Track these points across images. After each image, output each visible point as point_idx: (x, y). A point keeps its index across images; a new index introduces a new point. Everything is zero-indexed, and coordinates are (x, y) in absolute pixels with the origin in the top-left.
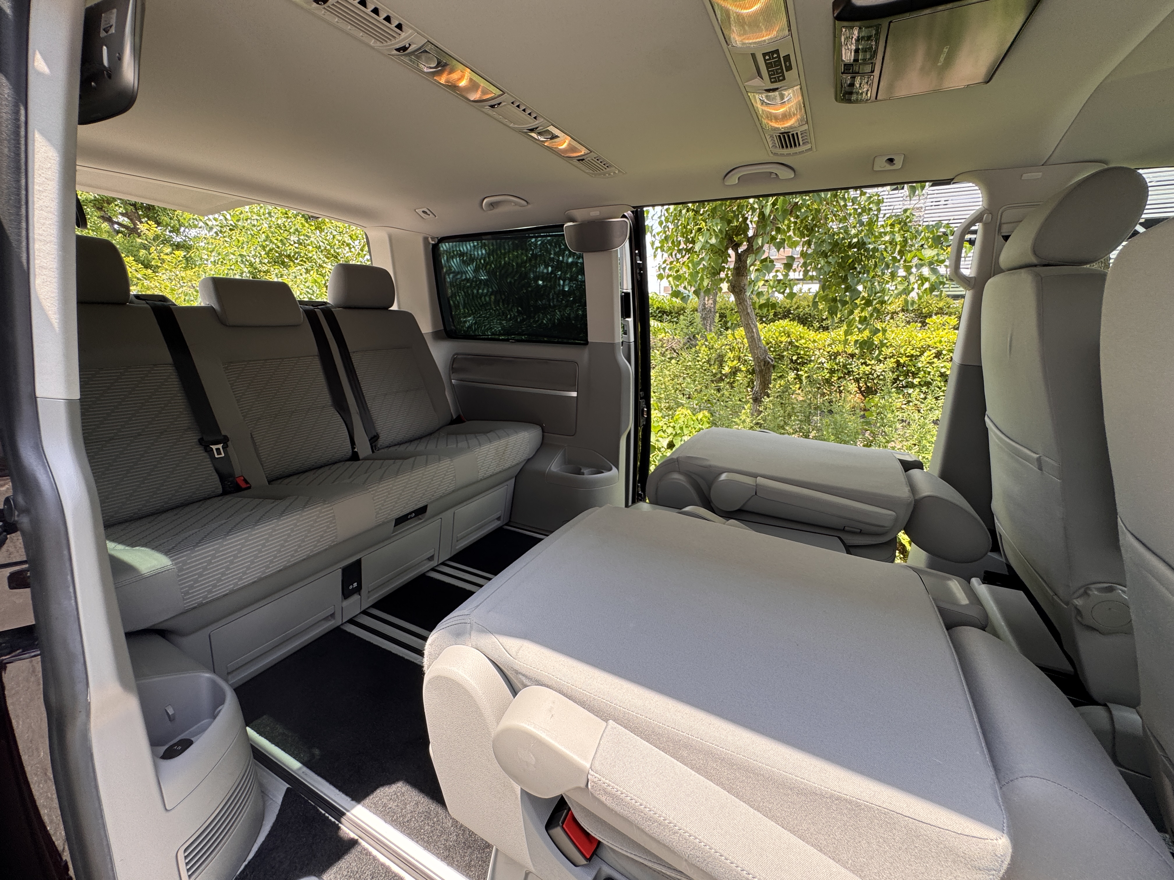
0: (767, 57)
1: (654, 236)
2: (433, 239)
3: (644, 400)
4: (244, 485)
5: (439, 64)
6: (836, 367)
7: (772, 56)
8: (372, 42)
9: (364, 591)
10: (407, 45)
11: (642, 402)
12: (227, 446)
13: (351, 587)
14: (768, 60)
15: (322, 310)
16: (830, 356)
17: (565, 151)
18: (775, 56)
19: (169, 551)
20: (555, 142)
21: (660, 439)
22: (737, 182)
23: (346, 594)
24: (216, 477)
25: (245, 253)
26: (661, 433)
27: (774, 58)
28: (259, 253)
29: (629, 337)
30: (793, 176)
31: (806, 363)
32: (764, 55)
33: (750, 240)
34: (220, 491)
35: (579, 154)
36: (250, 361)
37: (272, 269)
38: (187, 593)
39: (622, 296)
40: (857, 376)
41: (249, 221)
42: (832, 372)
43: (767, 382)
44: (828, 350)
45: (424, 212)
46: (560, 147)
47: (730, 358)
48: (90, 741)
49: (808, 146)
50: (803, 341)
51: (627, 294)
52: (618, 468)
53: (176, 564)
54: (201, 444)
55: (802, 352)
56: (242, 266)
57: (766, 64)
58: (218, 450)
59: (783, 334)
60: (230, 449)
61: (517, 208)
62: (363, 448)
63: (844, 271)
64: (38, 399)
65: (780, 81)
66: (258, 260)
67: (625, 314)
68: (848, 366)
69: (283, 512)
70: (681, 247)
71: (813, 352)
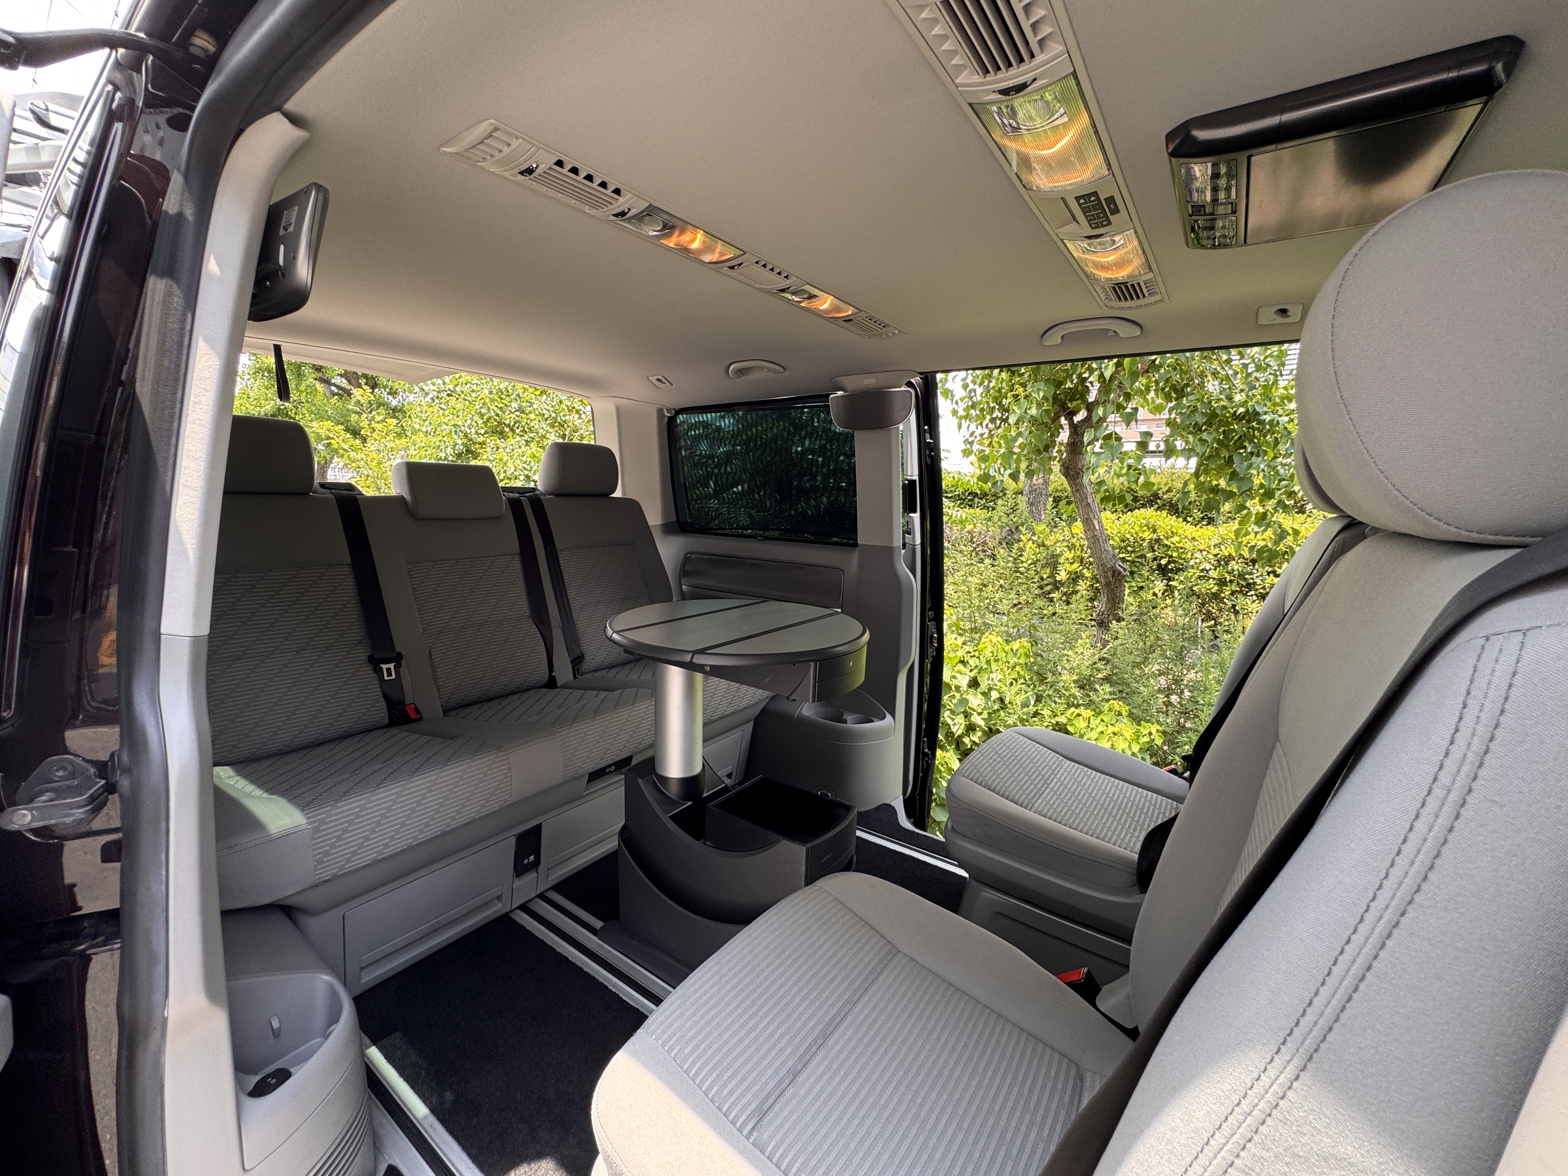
0: (1082, 201)
1: (957, 403)
2: (669, 410)
3: (933, 622)
4: (413, 716)
5: (665, 226)
6: (1227, 576)
7: (1089, 199)
8: (587, 209)
9: (541, 867)
10: (626, 211)
11: (932, 626)
12: (400, 666)
13: (526, 861)
14: (1083, 204)
15: (529, 498)
16: (1219, 561)
17: (827, 311)
18: (1093, 198)
19: (308, 804)
20: (814, 304)
21: (958, 675)
22: (1060, 341)
23: (520, 870)
24: (383, 704)
25: (460, 423)
26: (960, 667)
27: (1091, 202)
28: (476, 422)
29: (914, 537)
30: (1139, 333)
31: (1181, 569)
32: (1078, 199)
33: (1090, 407)
34: (386, 721)
35: (846, 314)
36: (439, 561)
38: (320, 862)
39: (904, 486)
40: (1261, 591)
41: (469, 385)
42: (1222, 583)
43: (1117, 600)
44: (1215, 553)
45: (658, 380)
46: (822, 308)
47: (1068, 559)
48: (163, 1067)
49: (1158, 297)
50: (1176, 539)
51: (912, 483)
52: (893, 716)
53: (310, 823)
54: (370, 662)
55: (1175, 554)
57: (1082, 209)
58: (389, 670)
59: (1145, 528)
60: (404, 670)
61: (771, 375)
62: (564, 672)
63: (1228, 450)
64: (162, 636)
65: (1103, 226)
66: (473, 430)
67: (909, 507)
68: (1247, 576)
69: (448, 760)
70: (994, 416)
71: (1192, 555)
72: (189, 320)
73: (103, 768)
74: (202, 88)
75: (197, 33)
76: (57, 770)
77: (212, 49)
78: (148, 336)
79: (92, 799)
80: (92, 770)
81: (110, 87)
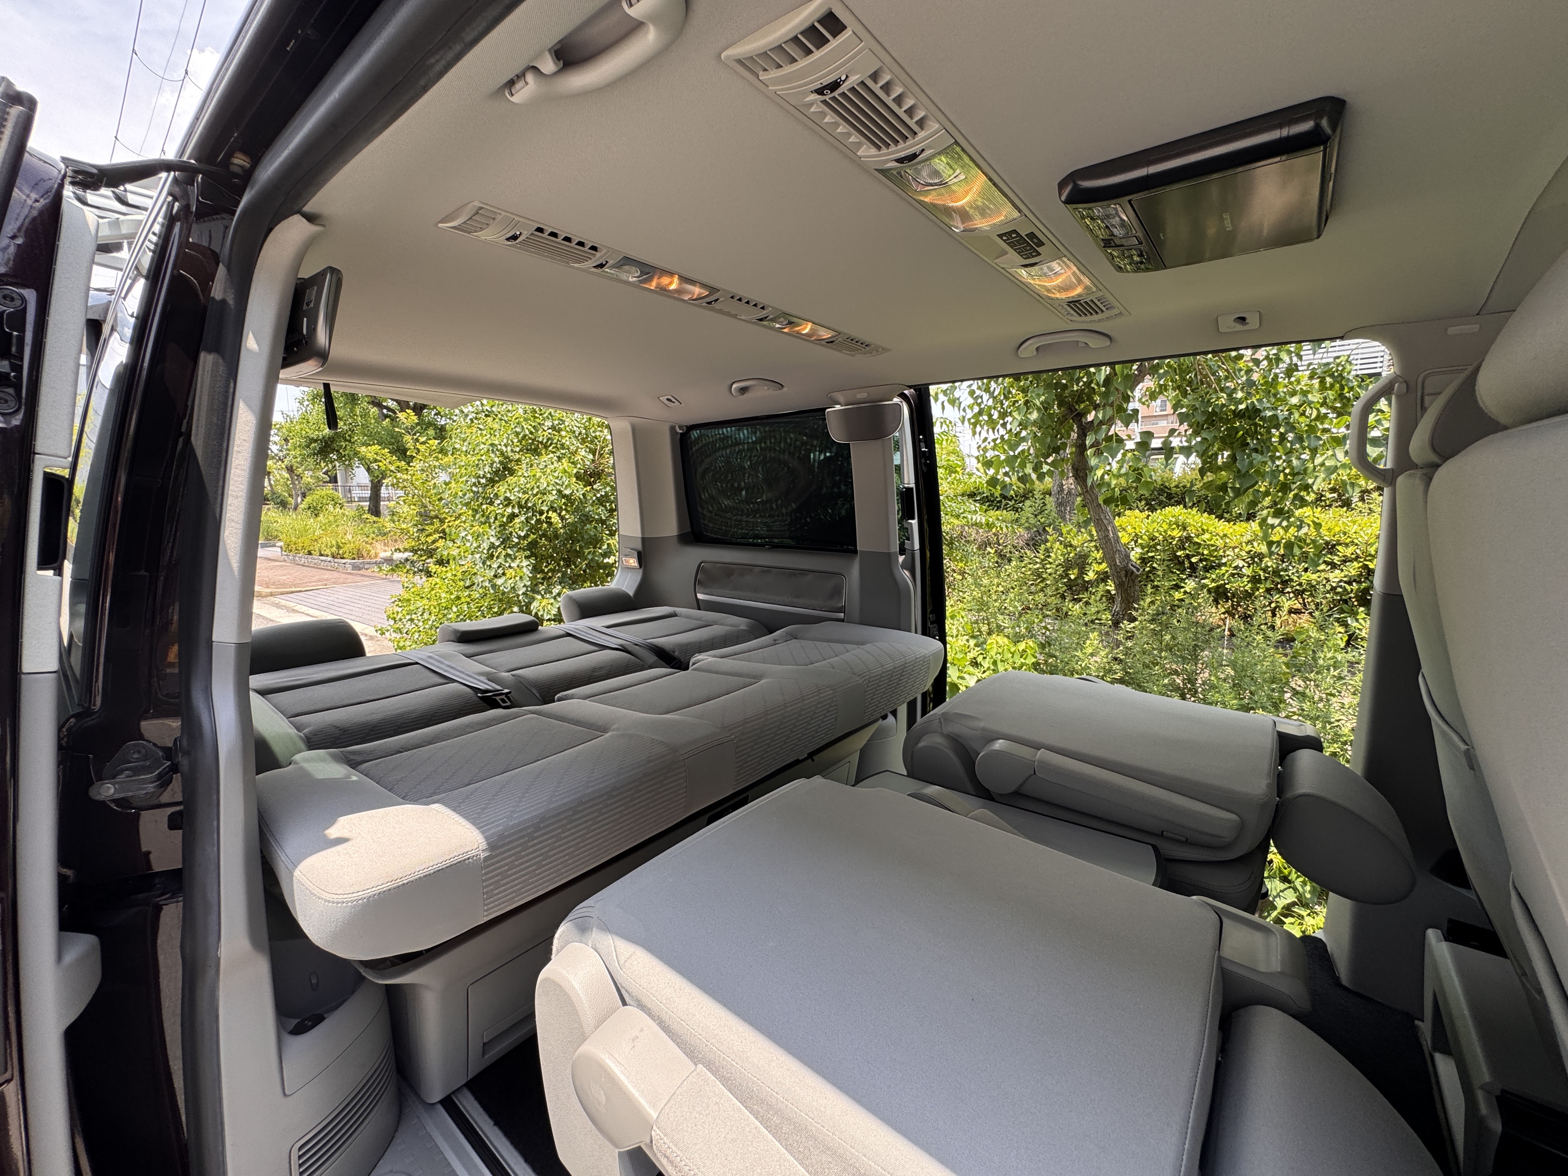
0: (1005, 238)
2: (680, 427)
3: (935, 625)
5: (644, 273)
6: (1261, 573)
7: (1012, 236)
10: (605, 263)
11: (933, 628)
14: (1007, 240)
16: (1252, 558)
17: (809, 335)
18: (1015, 235)
20: (794, 329)
22: (1035, 353)
26: (970, 668)
27: (1013, 238)
29: (912, 543)
30: (1108, 343)
31: (1213, 567)
32: (1000, 236)
35: (826, 337)
37: (523, 458)
39: (901, 493)
40: (1298, 587)
42: (1256, 580)
43: (1131, 600)
44: (1247, 550)
45: (668, 400)
46: (804, 332)
47: (1096, 559)
49: (1117, 310)
50: (1207, 536)
51: (909, 490)
55: (1206, 552)
56: (492, 455)
57: (1008, 244)
59: (1174, 526)
61: (771, 392)
63: (1232, 448)
64: (214, 644)
65: (1033, 256)
67: (907, 513)
68: (1282, 573)
71: (1224, 552)
72: (232, 385)
73: (169, 753)
74: (241, 197)
75: (235, 155)
76: (133, 753)
77: (247, 165)
78: (201, 399)
79: (160, 776)
80: (161, 754)
81: (170, 199)
